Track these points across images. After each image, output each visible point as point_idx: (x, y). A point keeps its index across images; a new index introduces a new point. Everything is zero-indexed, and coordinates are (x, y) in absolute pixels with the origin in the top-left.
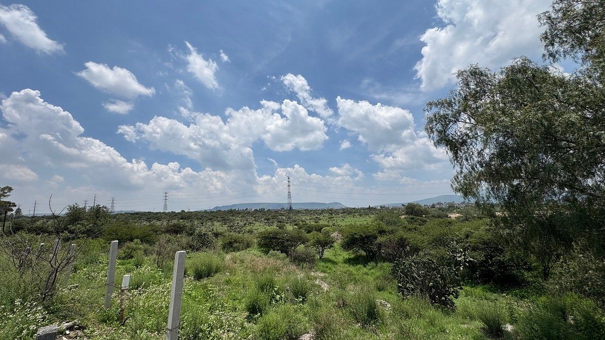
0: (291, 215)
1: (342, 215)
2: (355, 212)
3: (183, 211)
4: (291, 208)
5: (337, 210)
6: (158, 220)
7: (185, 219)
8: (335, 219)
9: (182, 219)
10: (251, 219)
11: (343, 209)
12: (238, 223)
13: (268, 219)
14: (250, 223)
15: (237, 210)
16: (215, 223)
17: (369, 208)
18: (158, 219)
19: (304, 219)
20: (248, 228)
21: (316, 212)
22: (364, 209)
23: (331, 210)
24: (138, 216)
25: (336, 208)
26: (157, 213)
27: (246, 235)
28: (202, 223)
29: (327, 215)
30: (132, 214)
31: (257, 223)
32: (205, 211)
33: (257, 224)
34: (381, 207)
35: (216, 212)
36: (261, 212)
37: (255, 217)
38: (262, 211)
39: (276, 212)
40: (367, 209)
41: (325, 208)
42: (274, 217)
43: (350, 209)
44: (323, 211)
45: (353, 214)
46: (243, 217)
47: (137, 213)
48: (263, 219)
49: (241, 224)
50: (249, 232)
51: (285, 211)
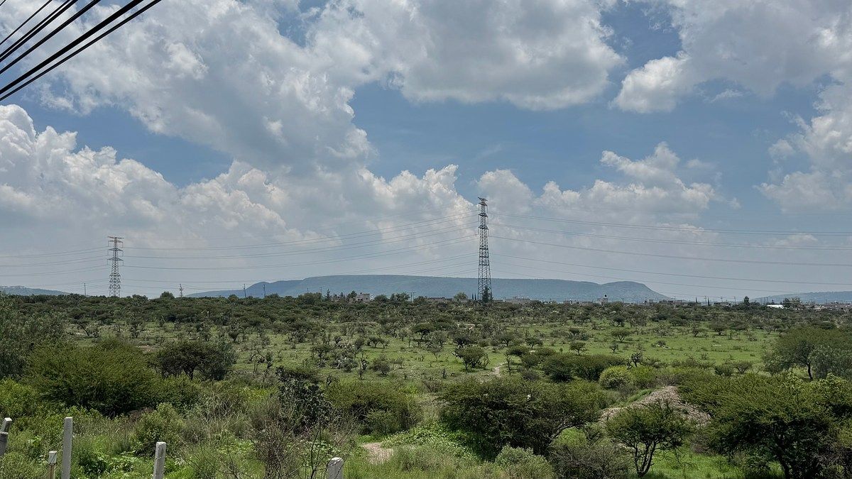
0: (490, 319)
1: (655, 325)
2: (698, 319)
3: (166, 295)
4: (486, 296)
5: (637, 307)
6: (105, 320)
7: (181, 320)
8: (635, 337)
9: (172, 319)
10: (374, 329)
11: (658, 307)
12: (337, 340)
13: (425, 331)
14: (374, 341)
15: (324, 295)
16: (270, 335)
17: (747, 307)
18: (103, 319)
19: (532, 332)
20: (372, 356)
21: (566, 311)
22: (727, 309)
23: (617, 307)
24: (45, 306)
25: (629, 299)
26: (96, 301)
27: (371, 378)
28: (234, 336)
29: (604, 322)
30: (27, 299)
31: (392, 339)
32: (233, 299)
33: (394, 343)
34: (787, 303)
35: (265, 301)
36: (396, 304)
37: (383, 322)
38: (399, 301)
39: (443, 306)
40: (738, 308)
41: (597, 298)
42: (441, 324)
43: (680, 304)
44: (590, 310)
45: (692, 323)
46: (346, 318)
47: (42, 299)
48: (407, 329)
49: (348, 341)
50: (375, 369)
51: (469, 304)
